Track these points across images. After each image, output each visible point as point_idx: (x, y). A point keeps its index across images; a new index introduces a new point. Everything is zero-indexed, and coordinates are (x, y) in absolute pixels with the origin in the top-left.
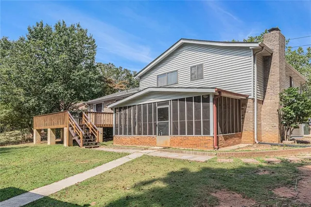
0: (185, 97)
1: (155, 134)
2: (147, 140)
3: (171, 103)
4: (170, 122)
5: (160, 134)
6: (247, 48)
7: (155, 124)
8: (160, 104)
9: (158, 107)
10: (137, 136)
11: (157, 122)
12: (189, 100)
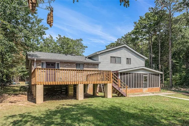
0: (153, 73)
1: (142, 87)
2: (139, 90)
3: (148, 75)
4: (148, 82)
5: (144, 87)
6: (144, 58)
7: (142, 83)
8: (144, 74)
9: (144, 76)
10: (134, 89)
11: (143, 82)
12: (154, 74)
